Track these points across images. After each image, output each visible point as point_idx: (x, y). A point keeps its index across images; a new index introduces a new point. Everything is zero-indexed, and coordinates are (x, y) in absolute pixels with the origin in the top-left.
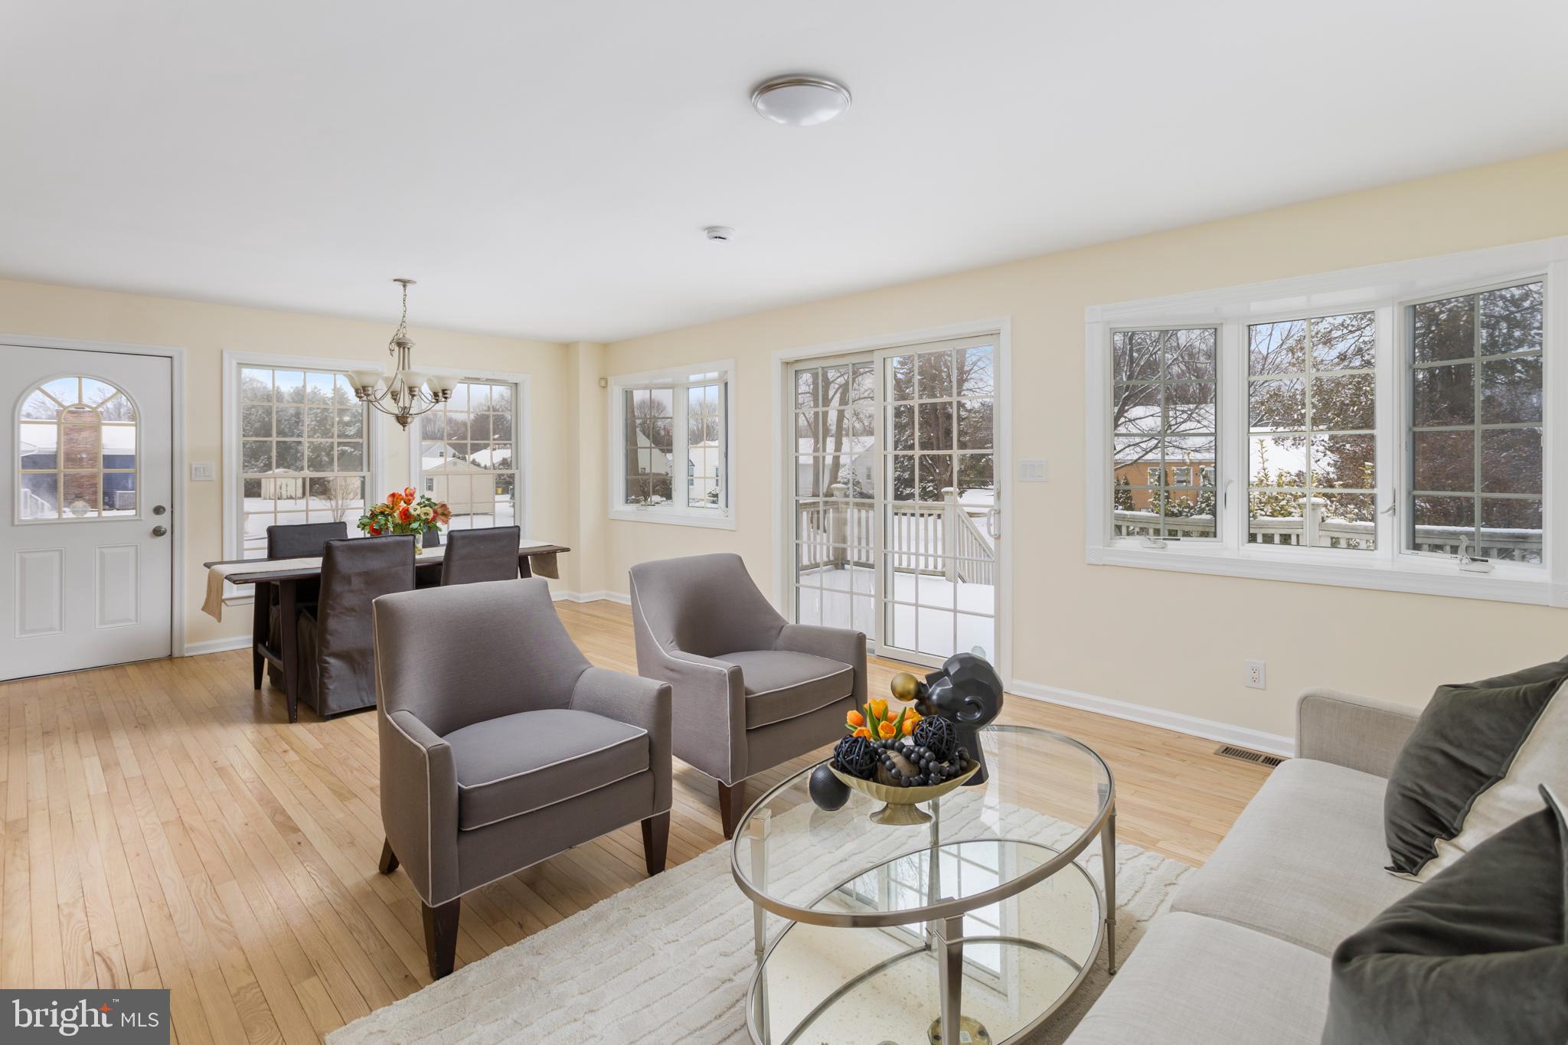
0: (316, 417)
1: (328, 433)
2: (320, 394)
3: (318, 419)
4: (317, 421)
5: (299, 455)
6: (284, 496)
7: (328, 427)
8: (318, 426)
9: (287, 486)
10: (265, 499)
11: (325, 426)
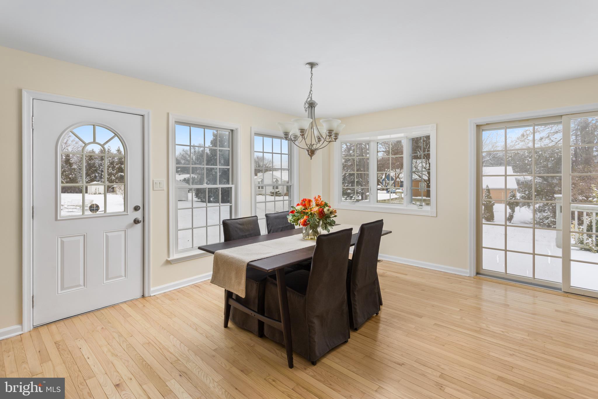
0: (110, 161)
1: (115, 168)
2: (111, 152)
3: (110, 162)
4: (110, 163)
5: (102, 176)
6: (97, 193)
7: (115, 165)
8: (110, 165)
9: (98, 189)
10: (89, 194)
11: (113, 165)
